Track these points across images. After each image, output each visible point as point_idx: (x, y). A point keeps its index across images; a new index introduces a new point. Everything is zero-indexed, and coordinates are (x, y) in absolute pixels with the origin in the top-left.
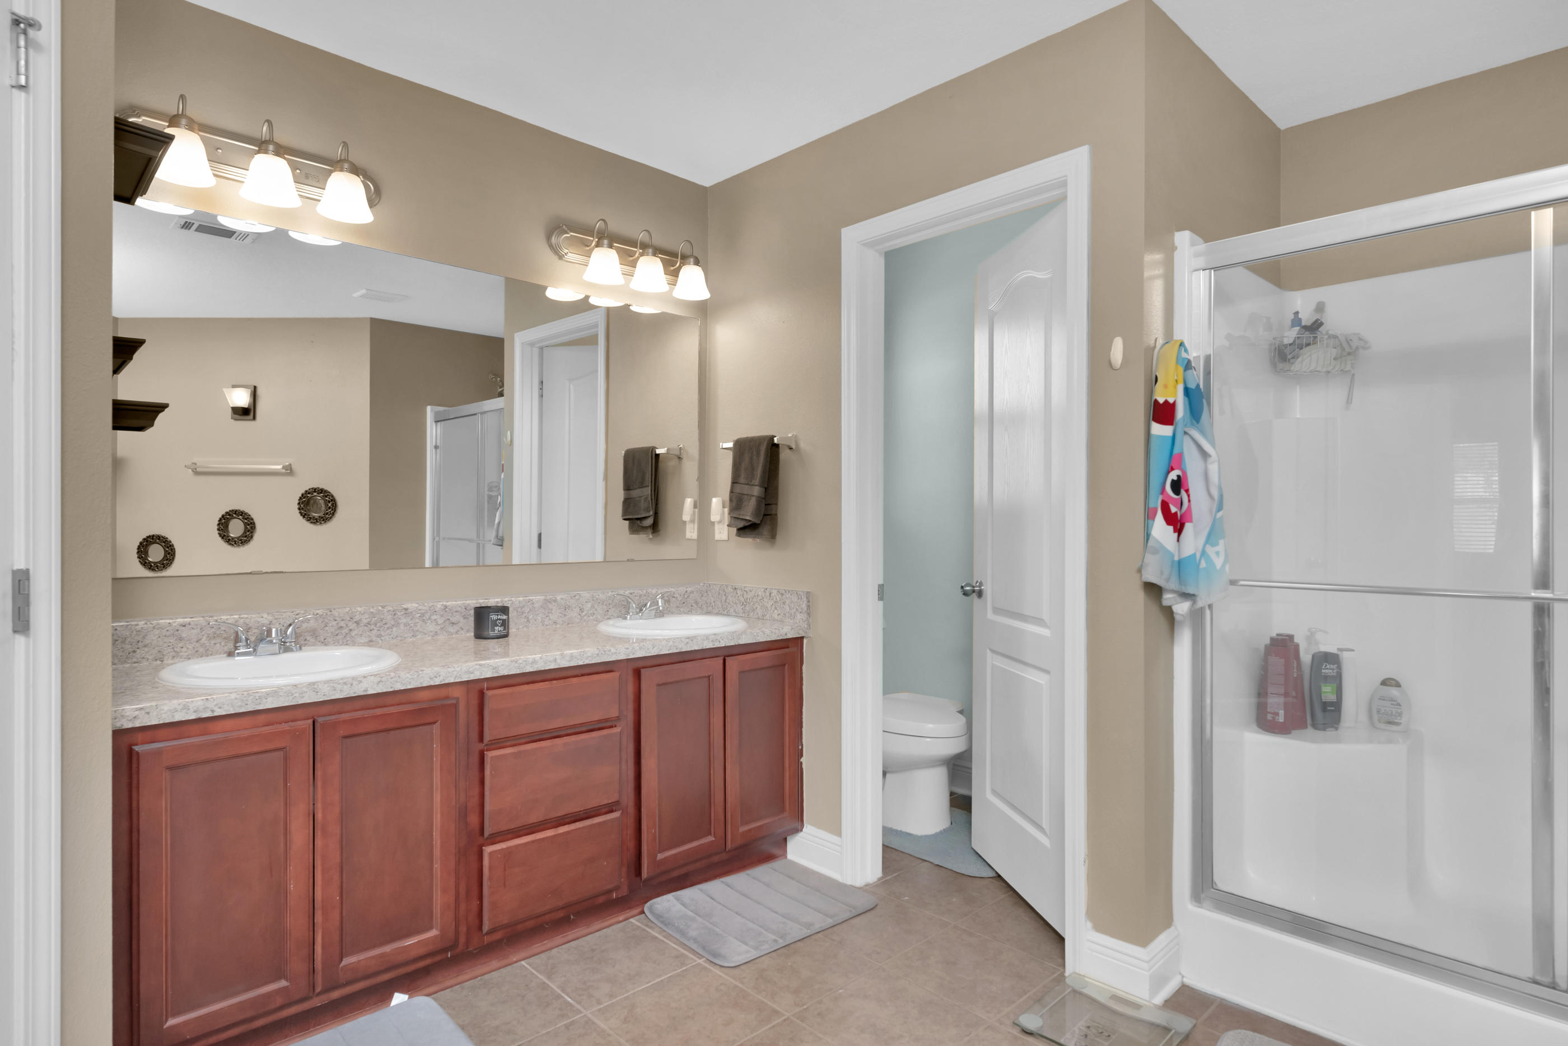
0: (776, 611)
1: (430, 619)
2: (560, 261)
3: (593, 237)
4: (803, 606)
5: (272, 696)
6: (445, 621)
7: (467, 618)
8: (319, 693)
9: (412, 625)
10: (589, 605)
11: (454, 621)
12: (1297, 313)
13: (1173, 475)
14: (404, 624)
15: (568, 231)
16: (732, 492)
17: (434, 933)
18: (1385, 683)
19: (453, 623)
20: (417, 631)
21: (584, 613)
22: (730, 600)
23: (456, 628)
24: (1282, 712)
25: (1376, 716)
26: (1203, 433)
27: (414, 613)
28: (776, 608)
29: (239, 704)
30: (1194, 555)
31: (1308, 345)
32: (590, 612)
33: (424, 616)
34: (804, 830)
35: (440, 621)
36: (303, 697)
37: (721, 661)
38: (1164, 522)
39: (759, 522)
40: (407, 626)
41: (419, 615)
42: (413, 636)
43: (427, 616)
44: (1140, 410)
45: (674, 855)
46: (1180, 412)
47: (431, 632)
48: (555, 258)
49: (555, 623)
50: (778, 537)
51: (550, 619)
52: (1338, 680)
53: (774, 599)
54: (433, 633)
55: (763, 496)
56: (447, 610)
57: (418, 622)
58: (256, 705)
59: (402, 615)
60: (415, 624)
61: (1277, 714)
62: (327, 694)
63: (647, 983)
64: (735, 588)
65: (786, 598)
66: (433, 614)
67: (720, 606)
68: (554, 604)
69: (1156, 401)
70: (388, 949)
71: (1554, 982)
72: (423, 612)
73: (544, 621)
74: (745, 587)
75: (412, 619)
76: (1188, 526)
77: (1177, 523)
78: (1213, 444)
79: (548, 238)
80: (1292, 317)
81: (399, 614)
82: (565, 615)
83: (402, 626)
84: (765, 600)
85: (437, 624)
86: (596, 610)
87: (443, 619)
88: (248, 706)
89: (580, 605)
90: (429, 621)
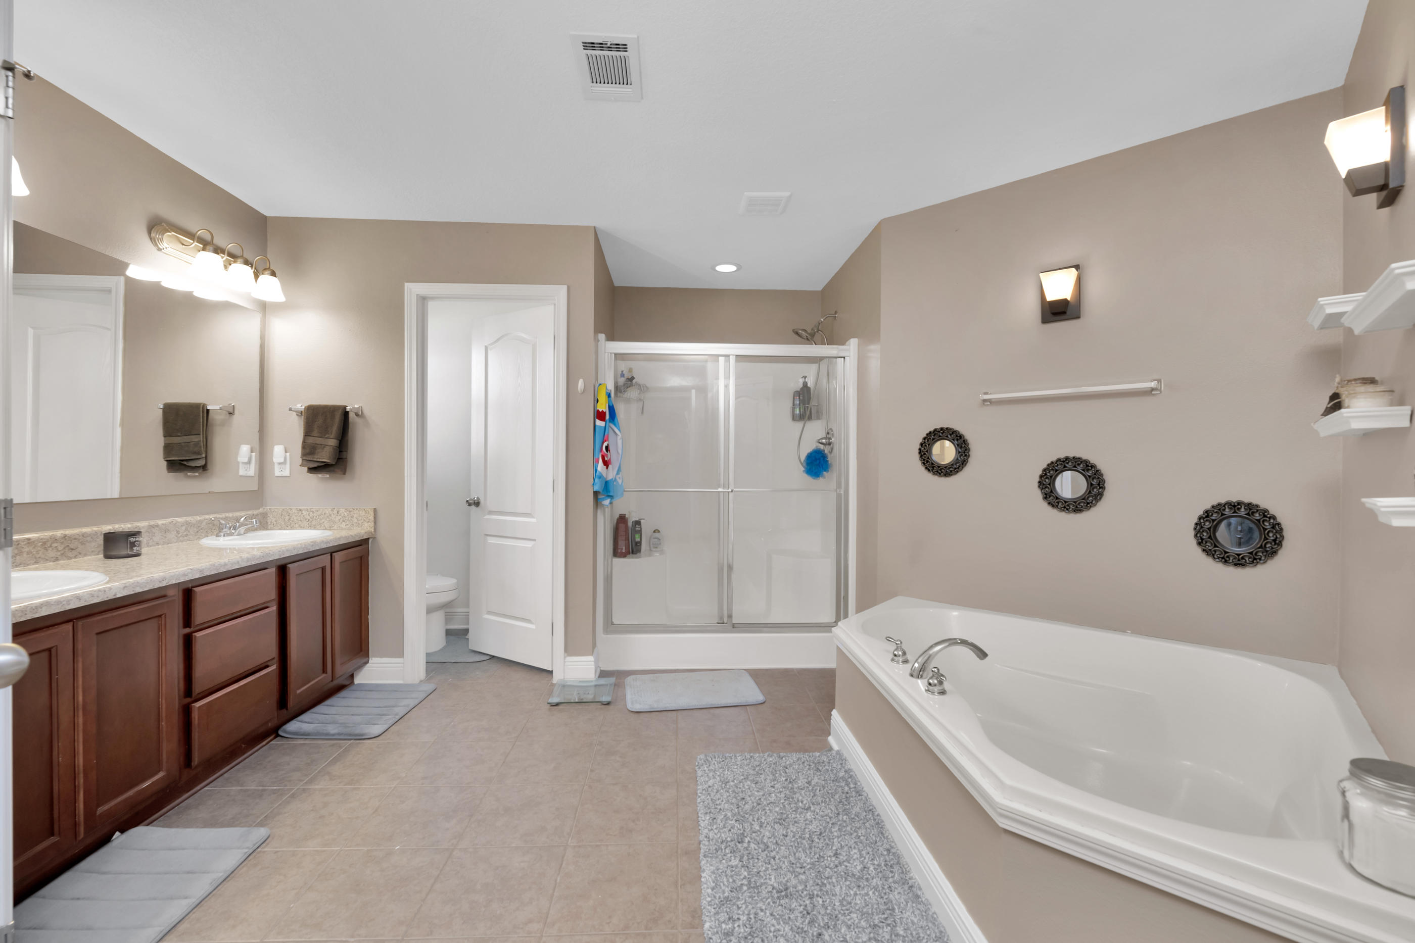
0: (344, 523)
1: (51, 546)
2: (159, 252)
3: (194, 241)
4: (371, 517)
5: (46, 606)
6: (64, 548)
7: (84, 544)
8: (82, 600)
9: (34, 553)
10: (184, 528)
11: (72, 547)
12: (622, 371)
13: (605, 444)
14: (27, 552)
15: (169, 230)
16: (304, 442)
17: (161, 774)
18: (654, 532)
19: (72, 549)
20: (39, 558)
21: (180, 535)
22: (295, 518)
23: (74, 553)
24: (624, 548)
25: (652, 546)
26: (615, 425)
27: (36, 542)
28: (343, 521)
29: (20, 615)
30: (612, 479)
31: (630, 387)
32: (184, 534)
33: (45, 544)
34: (370, 662)
35: (60, 548)
36: (69, 604)
37: (330, 557)
38: (603, 464)
39: (334, 463)
40: (29, 554)
41: (41, 543)
42: (35, 562)
43: (49, 544)
44: (591, 414)
45: (306, 689)
46: (607, 417)
47: (52, 558)
48: (154, 249)
49: (157, 544)
50: (347, 473)
51: (153, 541)
52: (640, 532)
53: (342, 515)
54: (54, 558)
55: (338, 446)
56: (66, 538)
57: (40, 550)
58: (34, 614)
59: (25, 545)
60: (37, 552)
61: (622, 549)
62: (87, 600)
63: (326, 762)
64: (301, 510)
65: (354, 513)
66: (54, 543)
67: (283, 524)
68: (156, 528)
69: (598, 411)
70: (131, 793)
71: (723, 622)
72: (44, 540)
73: (149, 543)
74: (311, 509)
75: (34, 548)
76: (610, 466)
77: (606, 464)
78: (619, 430)
79: (150, 233)
80: (621, 373)
81: (22, 543)
82: (165, 537)
83: (25, 555)
84: (332, 516)
85: (58, 551)
86: (189, 531)
87: (63, 546)
88: (27, 616)
89: (177, 529)
90: (51, 549)
